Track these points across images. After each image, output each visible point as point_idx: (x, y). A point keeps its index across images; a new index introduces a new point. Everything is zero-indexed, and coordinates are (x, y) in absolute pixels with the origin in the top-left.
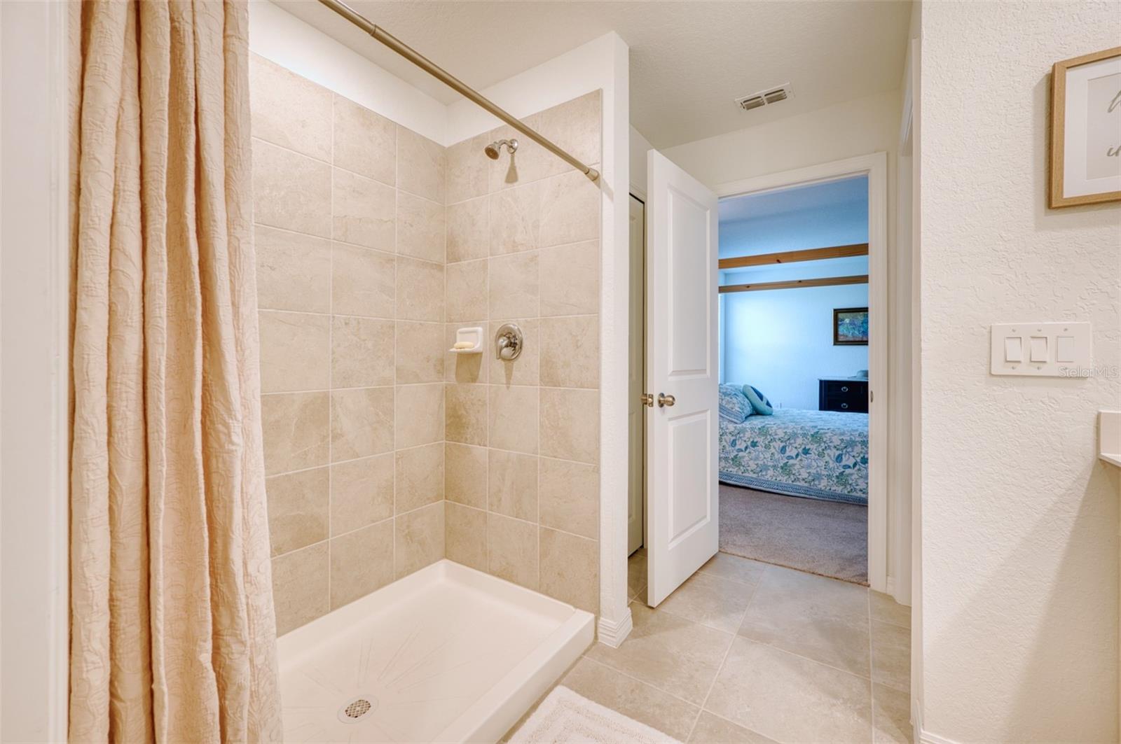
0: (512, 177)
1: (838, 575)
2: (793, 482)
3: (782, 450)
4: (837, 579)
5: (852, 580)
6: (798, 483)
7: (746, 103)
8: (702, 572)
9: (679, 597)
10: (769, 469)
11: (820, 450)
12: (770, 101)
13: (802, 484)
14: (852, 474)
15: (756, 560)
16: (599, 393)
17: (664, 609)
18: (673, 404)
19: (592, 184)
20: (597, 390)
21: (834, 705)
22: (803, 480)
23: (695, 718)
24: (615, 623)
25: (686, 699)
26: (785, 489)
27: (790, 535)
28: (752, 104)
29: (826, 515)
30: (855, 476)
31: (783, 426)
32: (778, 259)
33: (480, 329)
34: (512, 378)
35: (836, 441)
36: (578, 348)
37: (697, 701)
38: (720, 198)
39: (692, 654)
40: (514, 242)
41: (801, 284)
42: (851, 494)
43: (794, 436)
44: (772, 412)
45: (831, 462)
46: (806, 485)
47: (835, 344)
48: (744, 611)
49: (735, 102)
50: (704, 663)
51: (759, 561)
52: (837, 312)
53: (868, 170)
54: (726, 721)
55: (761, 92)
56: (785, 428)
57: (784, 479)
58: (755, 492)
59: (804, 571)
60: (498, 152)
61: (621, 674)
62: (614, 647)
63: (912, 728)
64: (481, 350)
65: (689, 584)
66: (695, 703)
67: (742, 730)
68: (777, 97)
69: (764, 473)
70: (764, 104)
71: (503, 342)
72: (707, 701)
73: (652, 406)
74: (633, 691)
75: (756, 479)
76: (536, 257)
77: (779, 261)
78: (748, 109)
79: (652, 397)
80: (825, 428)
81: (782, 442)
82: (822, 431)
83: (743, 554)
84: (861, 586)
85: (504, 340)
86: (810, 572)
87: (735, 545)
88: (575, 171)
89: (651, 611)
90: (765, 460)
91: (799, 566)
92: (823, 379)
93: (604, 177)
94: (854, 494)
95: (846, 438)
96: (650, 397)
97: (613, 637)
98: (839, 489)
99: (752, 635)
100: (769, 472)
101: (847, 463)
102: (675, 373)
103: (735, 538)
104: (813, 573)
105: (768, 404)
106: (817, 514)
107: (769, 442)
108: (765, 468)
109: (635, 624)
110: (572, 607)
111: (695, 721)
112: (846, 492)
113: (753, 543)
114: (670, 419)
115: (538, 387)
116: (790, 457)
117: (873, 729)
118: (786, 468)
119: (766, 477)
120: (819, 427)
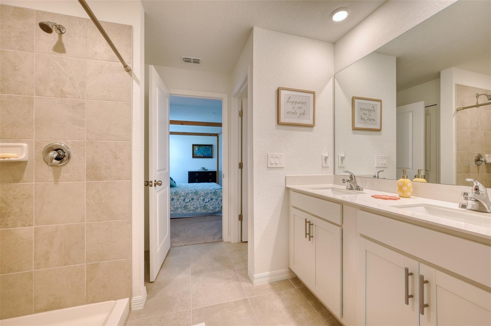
0: (59, 48)
1: (213, 241)
2: (188, 212)
3: (184, 200)
4: (214, 242)
5: (218, 240)
6: (190, 212)
7: (185, 59)
8: (167, 258)
9: (162, 272)
10: (179, 209)
11: (197, 198)
12: (194, 62)
13: (192, 212)
14: (208, 205)
15: (185, 245)
16: (131, 182)
17: (157, 280)
18: (161, 185)
19: (126, 73)
20: (130, 181)
21: (230, 282)
22: (192, 210)
23: (190, 314)
24: (141, 297)
25: (184, 309)
26: (185, 215)
27: (193, 232)
28: (187, 60)
29: (201, 222)
30: (209, 205)
31: (183, 190)
32: (182, 123)
33: (25, 145)
34: (61, 177)
35: (203, 194)
36: (116, 159)
37: (188, 307)
38: (170, 94)
39: (179, 292)
40: (62, 91)
41: (184, 134)
42: (208, 212)
43: (188, 194)
44: (176, 185)
45: (201, 202)
46: (193, 212)
47: (193, 158)
48: (190, 266)
49: (181, 57)
50: (184, 292)
51: (186, 245)
52: (193, 145)
53: (223, 99)
54: (202, 308)
55: (192, 58)
56: (184, 191)
57: (184, 212)
58: (173, 219)
59: (203, 243)
60: (52, 28)
61: (151, 318)
62: (142, 308)
63: (249, 277)
64: (26, 159)
65: (164, 265)
66: (188, 309)
67: (208, 307)
68: (197, 62)
69: (177, 211)
70: (191, 62)
71: (54, 155)
72: (192, 305)
73: (152, 186)
74: (160, 321)
75: (173, 214)
76: (83, 104)
77: (182, 124)
78: (185, 62)
79: (151, 182)
80: (198, 189)
81: (184, 197)
82: (198, 191)
83: (180, 245)
84: (221, 242)
85: (55, 154)
86: (205, 243)
87: (175, 242)
88: (119, 63)
89: (152, 284)
90: (177, 205)
91: (201, 242)
92: (190, 171)
93: (134, 71)
94: (209, 212)
95: (206, 192)
96: (150, 182)
97: (141, 303)
98: (204, 211)
99: (196, 273)
100: (179, 210)
101: (206, 201)
102: (159, 170)
103: (174, 239)
104: (206, 243)
105: (175, 182)
106: (199, 222)
107: (179, 198)
108: (177, 208)
109: (148, 293)
110: (113, 301)
111: (191, 315)
112: (206, 212)
113: (182, 239)
114: (158, 192)
115: (85, 182)
116: (187, 202)
117: (241, 283)
118: (185, 207)
119: (178, 212)
120: (196, 189)
